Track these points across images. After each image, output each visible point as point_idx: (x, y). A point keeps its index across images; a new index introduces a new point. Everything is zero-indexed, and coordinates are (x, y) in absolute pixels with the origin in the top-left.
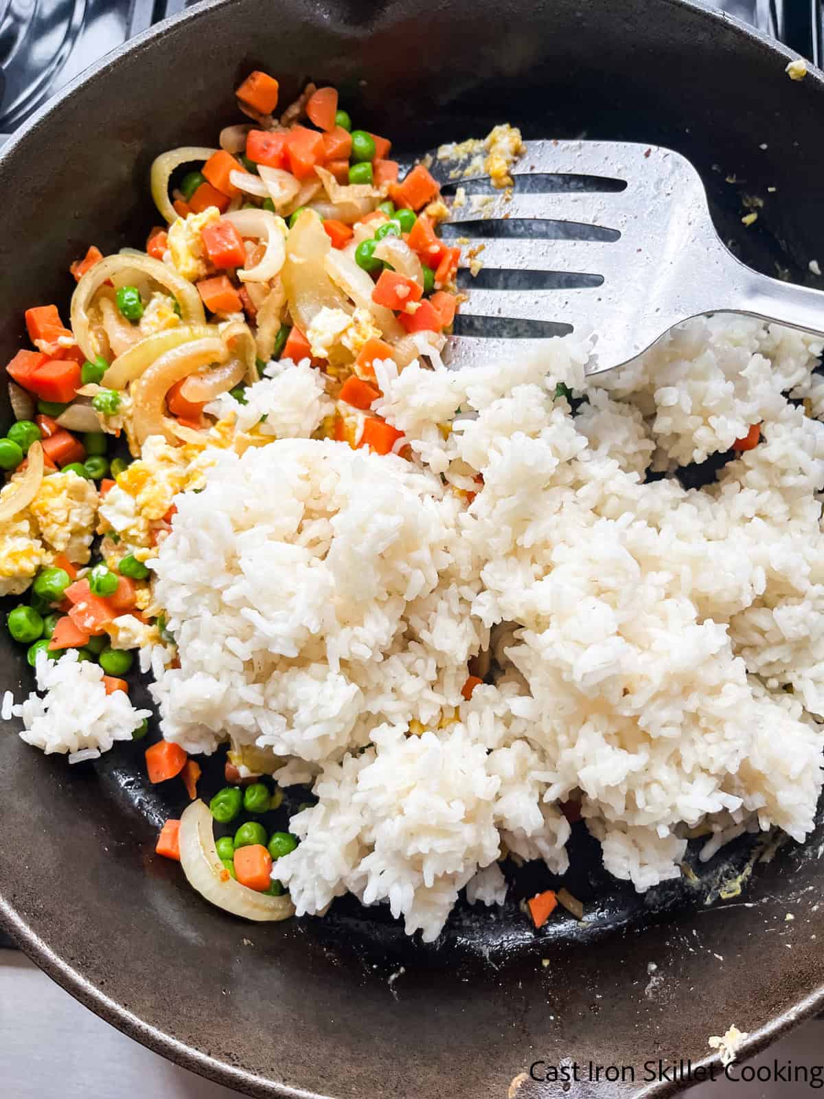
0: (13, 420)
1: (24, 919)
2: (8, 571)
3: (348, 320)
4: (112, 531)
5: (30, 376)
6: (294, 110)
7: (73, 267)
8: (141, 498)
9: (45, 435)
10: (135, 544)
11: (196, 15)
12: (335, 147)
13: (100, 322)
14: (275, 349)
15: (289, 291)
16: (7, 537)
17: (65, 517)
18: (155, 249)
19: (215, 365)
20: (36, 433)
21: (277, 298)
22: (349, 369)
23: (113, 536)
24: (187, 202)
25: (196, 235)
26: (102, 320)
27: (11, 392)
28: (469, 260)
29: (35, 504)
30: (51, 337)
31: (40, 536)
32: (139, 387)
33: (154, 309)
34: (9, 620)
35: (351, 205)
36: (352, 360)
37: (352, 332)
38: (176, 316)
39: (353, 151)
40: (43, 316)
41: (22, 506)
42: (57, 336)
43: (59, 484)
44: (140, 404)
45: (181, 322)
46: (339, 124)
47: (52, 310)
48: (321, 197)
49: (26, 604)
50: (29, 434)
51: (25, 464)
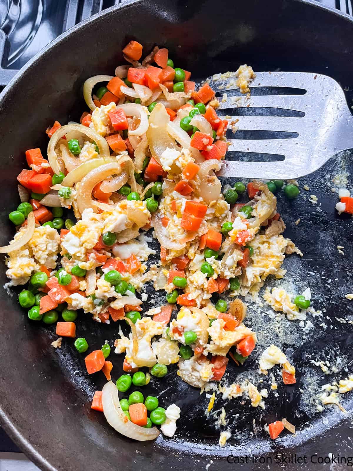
0: (19, 202)
1: (35, 448)
2: (19, 274)
3: (178, 153)
4: (67, 254)
5: (29, 181)
6: (149, 59)
7: (47, 131)
8: (83, 239)
9: (35, 209)
10: (79, 260)
11: (107, 14)
12: (168, 75)
13: (61, 156)
14: (143, 167)
15: (150, 141)
16: (18, 258)
17: (45, 248)
18: (86, 122)
19: (115, 176)
20: (30, 208)
21: (144, 144)
22: (179, 176)
23: (68, 256)
24: (100, 100)
25: (106, 114)
26: (61, 154)
27: (19, 189)
28: (231, 126)
29: (31, 241)
30: (38, 163)
31: (33, 257)
32: (80, 186)
33: (86, 149)
34: (19, 298)
35: (176, 101)
36: (181, 172)
37: (181, 159)
38: (97, 153)
39: (175, 77)
40: (34, 153)
41: (25, 243)
42: (41, 163)
43: (42, 232)
44: (81, 194)
45: (99, 156)
46: (169, 65)
47: (38, 150)
48: (162, 98)
49: (26, 289)
50: (27, 208)
51: (26, 222)
